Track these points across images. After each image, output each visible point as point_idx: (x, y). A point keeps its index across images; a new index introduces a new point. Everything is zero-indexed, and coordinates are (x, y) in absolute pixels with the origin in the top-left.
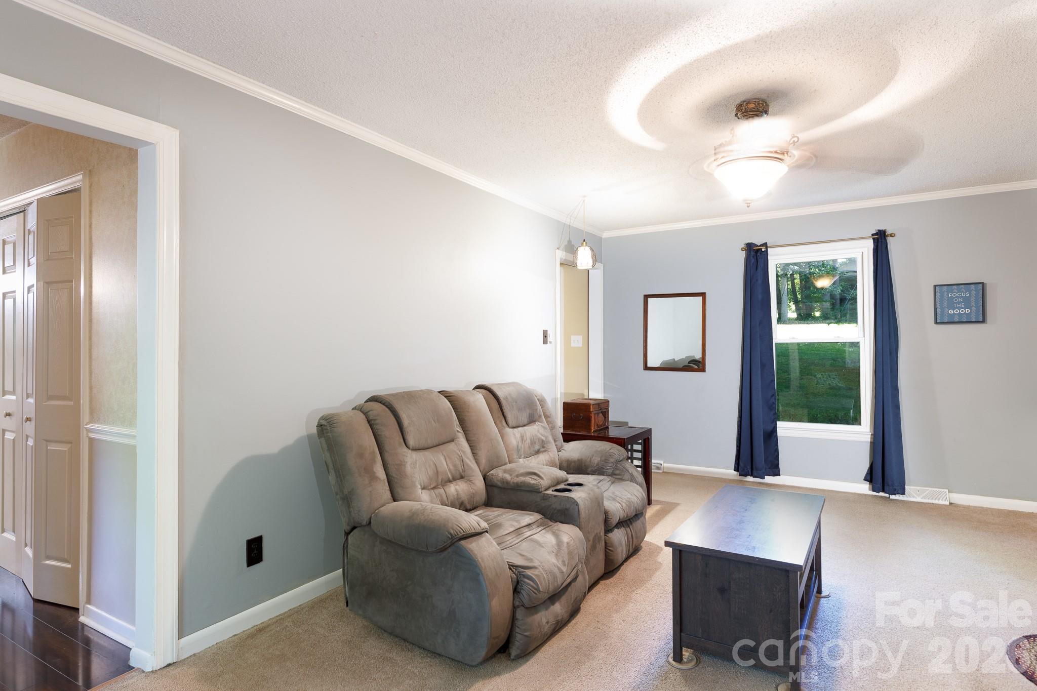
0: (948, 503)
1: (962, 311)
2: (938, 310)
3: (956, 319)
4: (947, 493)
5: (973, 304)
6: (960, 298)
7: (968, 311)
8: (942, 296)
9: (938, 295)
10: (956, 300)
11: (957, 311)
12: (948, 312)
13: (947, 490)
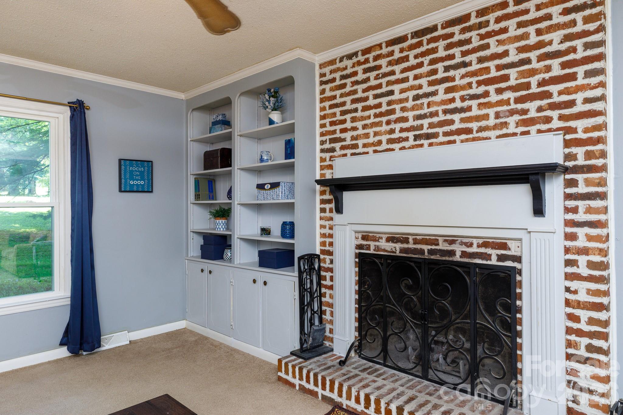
0: (128, 342)
1: (139, 182)
2: (123, 181)
3: (135, 189)
4: (127, 333)
5: (146, 177)
6: (138, 171)
7: (143, 183)
8: (125, 169)
9: (123, 167)
10: (135, 173)
11: (135, 182)
12: (130, 182)
13: (127, 332)
